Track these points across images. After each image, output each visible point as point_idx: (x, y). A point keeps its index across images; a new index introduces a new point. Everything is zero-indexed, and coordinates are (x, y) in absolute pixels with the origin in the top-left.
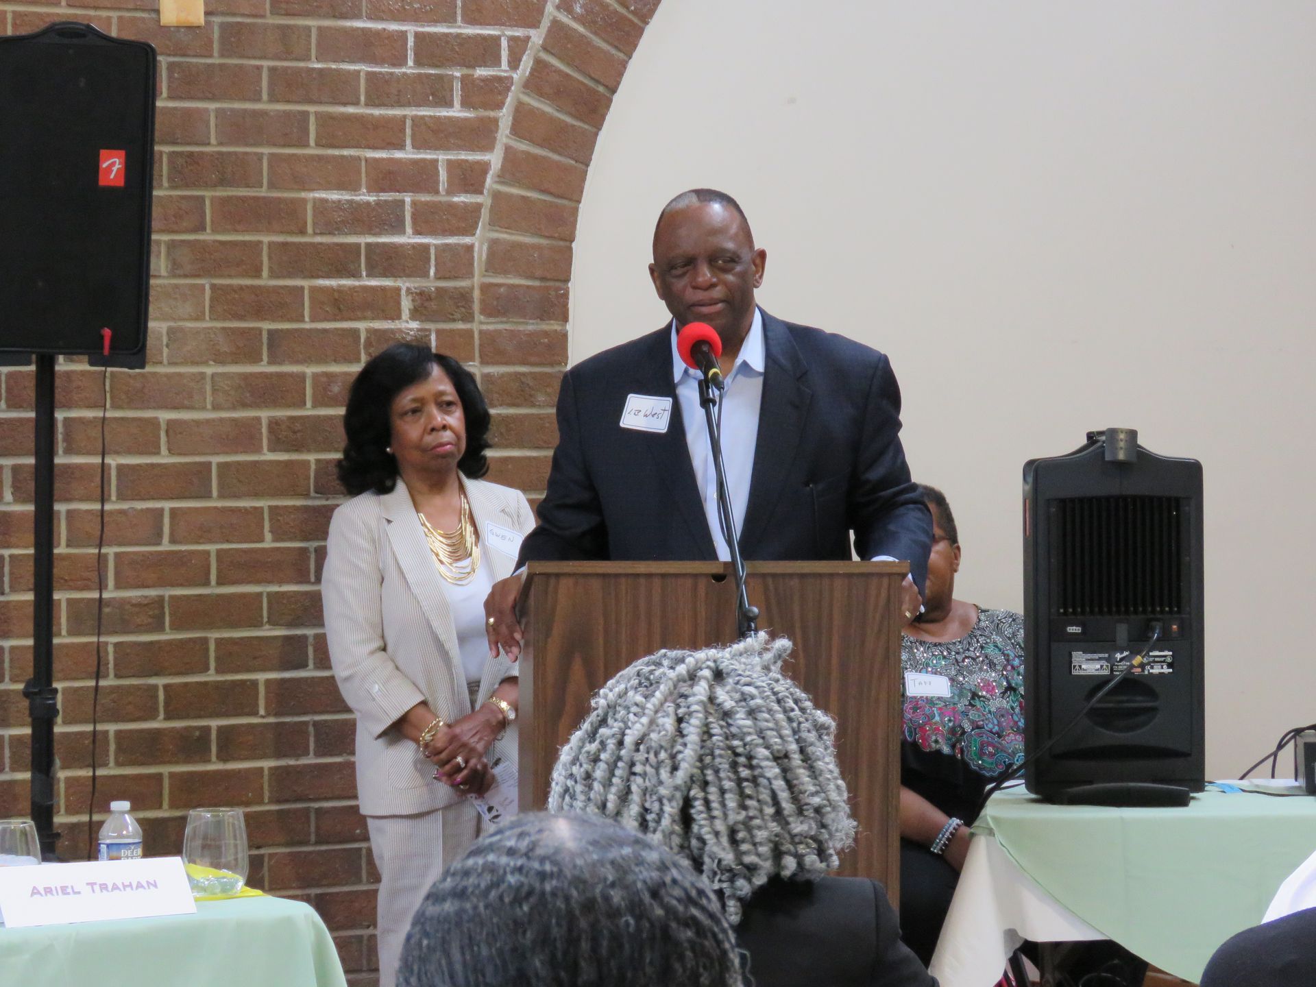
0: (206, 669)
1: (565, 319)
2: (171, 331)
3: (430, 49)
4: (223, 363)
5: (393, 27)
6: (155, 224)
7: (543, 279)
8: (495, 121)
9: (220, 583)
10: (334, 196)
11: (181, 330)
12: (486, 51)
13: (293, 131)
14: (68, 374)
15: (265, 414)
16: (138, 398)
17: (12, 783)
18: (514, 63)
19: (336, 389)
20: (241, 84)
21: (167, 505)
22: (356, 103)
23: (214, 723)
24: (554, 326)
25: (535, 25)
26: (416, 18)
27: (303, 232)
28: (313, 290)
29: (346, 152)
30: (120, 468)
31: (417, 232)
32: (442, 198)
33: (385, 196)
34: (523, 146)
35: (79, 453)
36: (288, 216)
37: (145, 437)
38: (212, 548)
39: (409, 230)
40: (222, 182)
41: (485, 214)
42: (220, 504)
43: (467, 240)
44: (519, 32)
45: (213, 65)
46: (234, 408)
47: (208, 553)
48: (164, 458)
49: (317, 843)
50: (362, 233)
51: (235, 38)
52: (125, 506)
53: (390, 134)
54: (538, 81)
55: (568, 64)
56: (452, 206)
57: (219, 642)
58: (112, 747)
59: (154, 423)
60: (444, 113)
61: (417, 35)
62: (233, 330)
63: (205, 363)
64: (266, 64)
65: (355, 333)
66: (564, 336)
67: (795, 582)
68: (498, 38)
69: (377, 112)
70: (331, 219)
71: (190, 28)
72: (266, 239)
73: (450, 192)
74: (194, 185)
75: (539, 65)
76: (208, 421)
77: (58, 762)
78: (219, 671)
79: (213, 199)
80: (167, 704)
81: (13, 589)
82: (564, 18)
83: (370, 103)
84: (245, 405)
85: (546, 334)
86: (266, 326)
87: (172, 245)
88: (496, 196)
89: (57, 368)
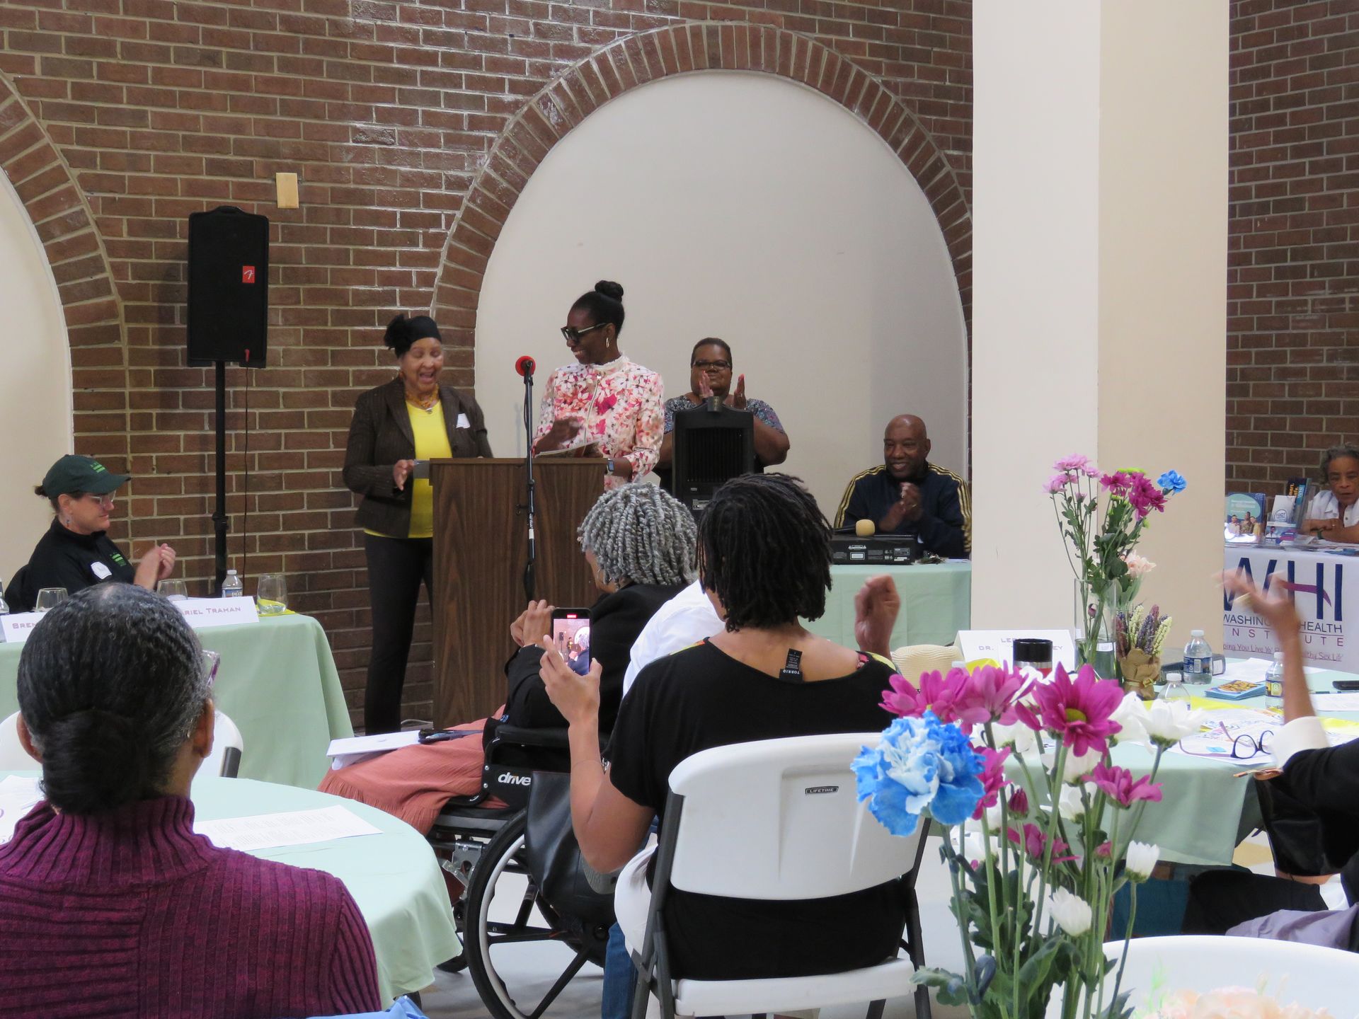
0: (302, 507)
1: (473, 345)
2: (284, 351)
3: (407, 220)
4: (309, 365)
5: (390, 209)
6: (269, 300)
7: (462, 327)
8: (439, 253)
9: (309, 467)
10: (362, 288)
11: (289, 350)
12: (435, 221)
13: (342, 257)
14: (235, 371)
15: (330, 389)
16: (268, 381)
17: (210, 560)
18: (448, 226)
19: (364, 377)
20: (319, 236)
21: (283, 431)
22: (372, 244)
23: (306, 532)
24: (468, 349)
25: (458, 209)
26: (400, 205)
27: (347, 304)
28: (353, 332)
29: (367, 268)
30: (260, 414)
31: (402, 305)
32: (414, 289)
33: (386, 288)
34: (453, 265)
35: (240, 407)
36: (340, 297)
37: (272, 400)
38: (305, 451)
39: (398, 304)
40: (309, 281)
41: (435, 297)
42: (308, 431)
43: (426, 309)
44: (450, 212)
45: (302, 227)
46: (315, 386)
47: (303, 454)
48: (282, 410)
49: (357, 586)
50: (375, 305)
51: (313, 214)
52: (263, 432)
53: (389, 259)
54: (460, 234)
55: (474, 227)
56: (419, 292)
57: (308, 494)
58: (258, 543)
59: (277, 393)
60: (415, 249)
61: (401, 213)
62: (314, 350)
63: (301, 366)
64: (329, 226)
65: (374, 351)
66: (472, 353)
67: (555, 468)
68: (440, 215)
69: (382, 249)
70: (360, 298)
71: (292, 209)
72: (330, 308)
73: (417, 286)
74: (296, 283)
75: (460, 228)
76: (302, 393)
77: (228, 550)
78: (308, 508)
79: (304, 290)
80: (284, 524)
81: (210, 470)
82: (472, 206)
83: (379, 244)
84: (320, 385)
85: (464, 352)
86: (330, 348)
87: (284, 310)
88: (440, 288)
89: (227, 368)
